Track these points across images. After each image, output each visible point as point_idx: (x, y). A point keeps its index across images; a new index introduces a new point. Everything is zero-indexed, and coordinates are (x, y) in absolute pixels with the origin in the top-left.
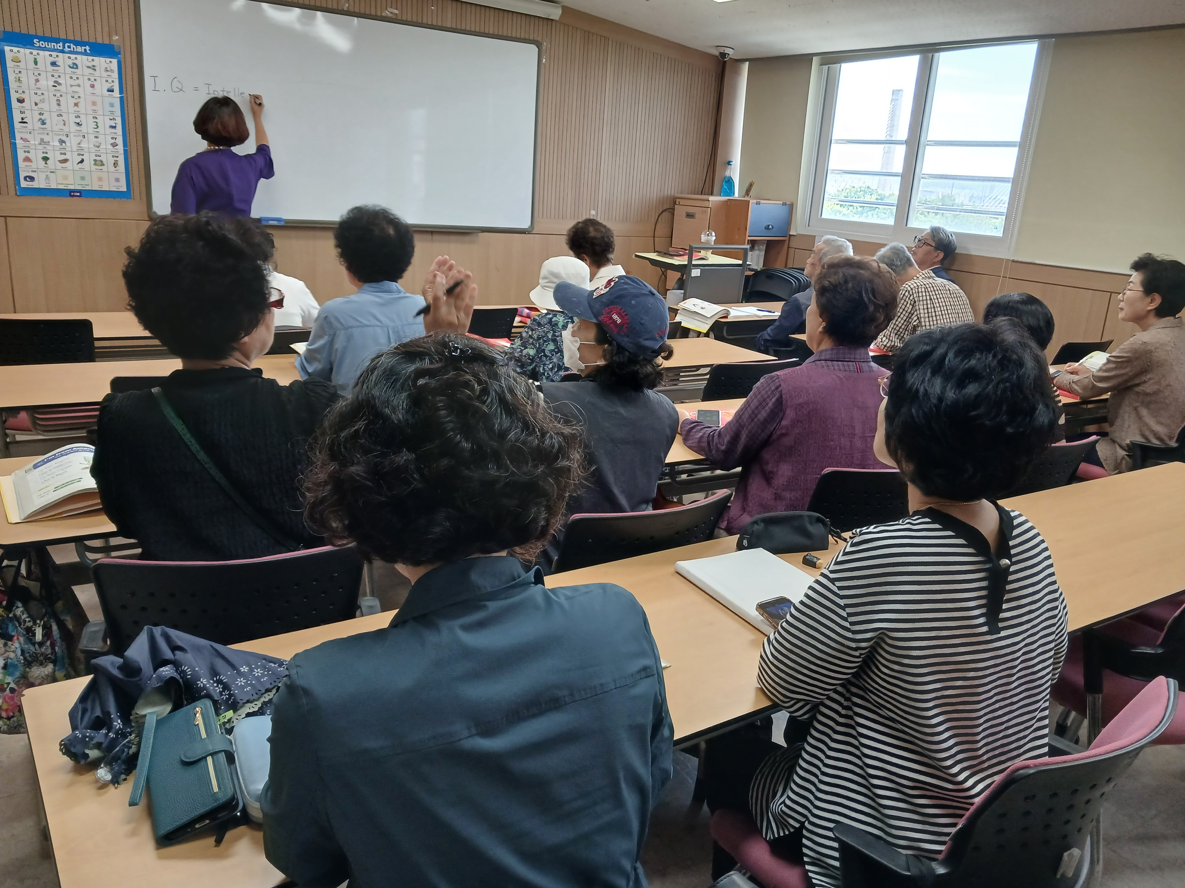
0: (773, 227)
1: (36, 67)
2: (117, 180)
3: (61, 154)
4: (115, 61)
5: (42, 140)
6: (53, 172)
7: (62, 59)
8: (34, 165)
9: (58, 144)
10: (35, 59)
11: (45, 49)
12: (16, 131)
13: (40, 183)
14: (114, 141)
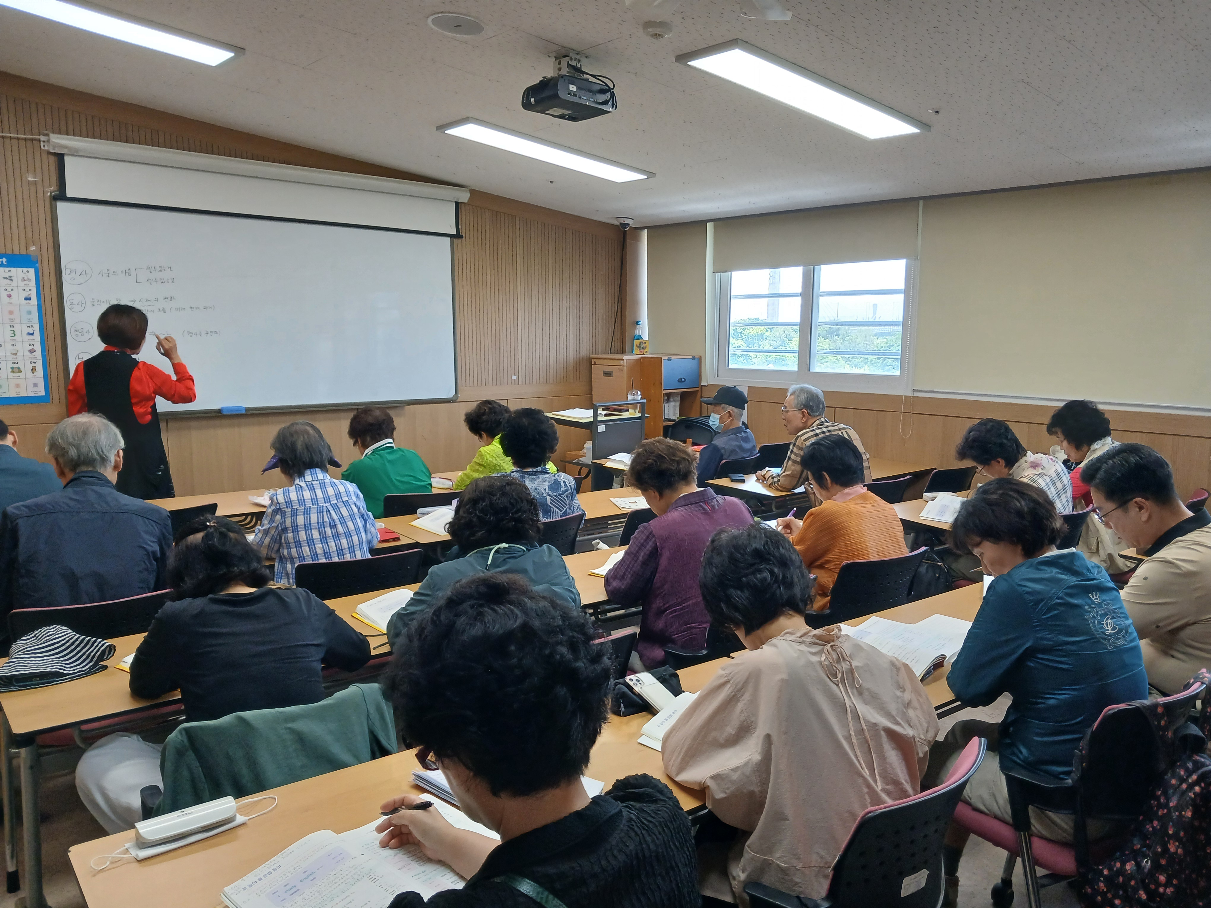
0: (685, 380)
2: (35, 385)
4: (32, 271)
14: (31, 347)
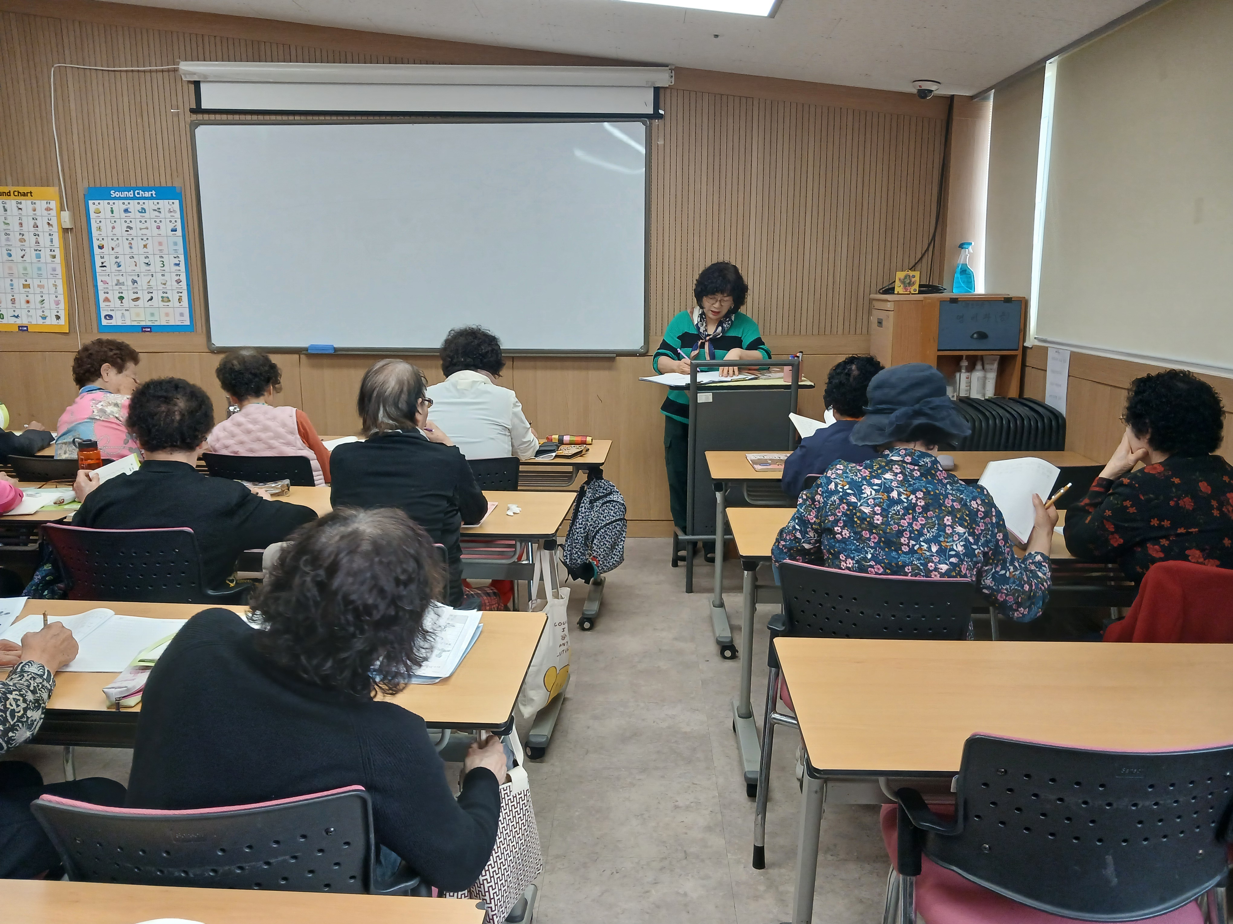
0: (986, 335)
1: (113, 215)
2: (182, 315)
3: (134, 293)
4: (177, 202)
5: (118, 281)
6: (128, 310)
7: (134, 206)
8: (111, 304)
9: (131, 283)
10: (112, 208)
11: (120, 198)
12: (97, 274)
13: (117, 321)
14: (178, 278)
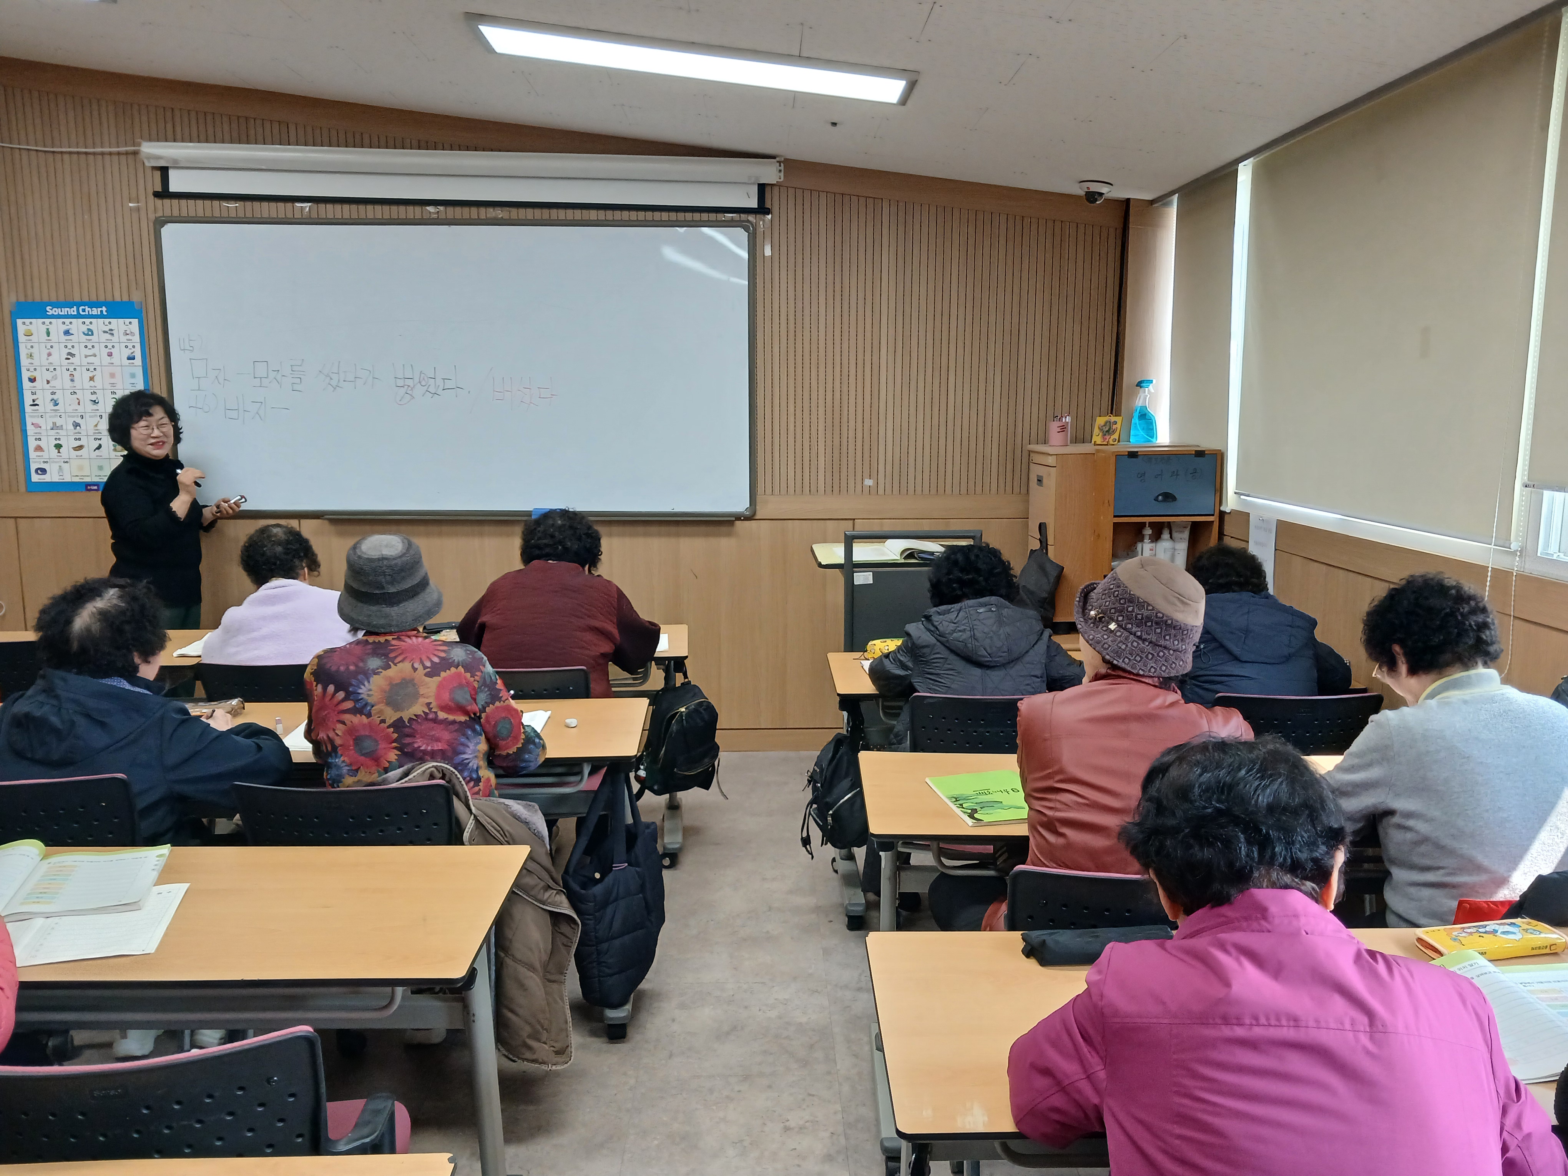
1: (49, 338)
3: (76, 439)
4: (135, 322)
5: (54, 424)
6: (66, 462)
7: (77, 326)
8: (45, 455)
9: (73, 428)
10: (48, 329)
11: (58, 317)
12: (27, 415)
13: (53, 476)
